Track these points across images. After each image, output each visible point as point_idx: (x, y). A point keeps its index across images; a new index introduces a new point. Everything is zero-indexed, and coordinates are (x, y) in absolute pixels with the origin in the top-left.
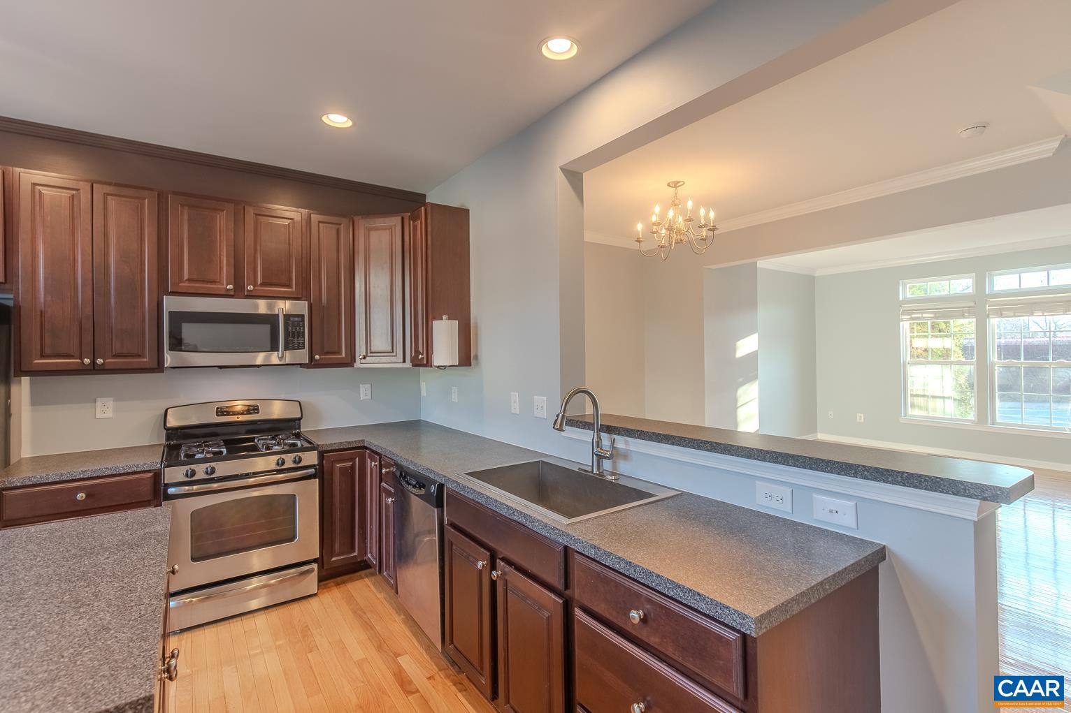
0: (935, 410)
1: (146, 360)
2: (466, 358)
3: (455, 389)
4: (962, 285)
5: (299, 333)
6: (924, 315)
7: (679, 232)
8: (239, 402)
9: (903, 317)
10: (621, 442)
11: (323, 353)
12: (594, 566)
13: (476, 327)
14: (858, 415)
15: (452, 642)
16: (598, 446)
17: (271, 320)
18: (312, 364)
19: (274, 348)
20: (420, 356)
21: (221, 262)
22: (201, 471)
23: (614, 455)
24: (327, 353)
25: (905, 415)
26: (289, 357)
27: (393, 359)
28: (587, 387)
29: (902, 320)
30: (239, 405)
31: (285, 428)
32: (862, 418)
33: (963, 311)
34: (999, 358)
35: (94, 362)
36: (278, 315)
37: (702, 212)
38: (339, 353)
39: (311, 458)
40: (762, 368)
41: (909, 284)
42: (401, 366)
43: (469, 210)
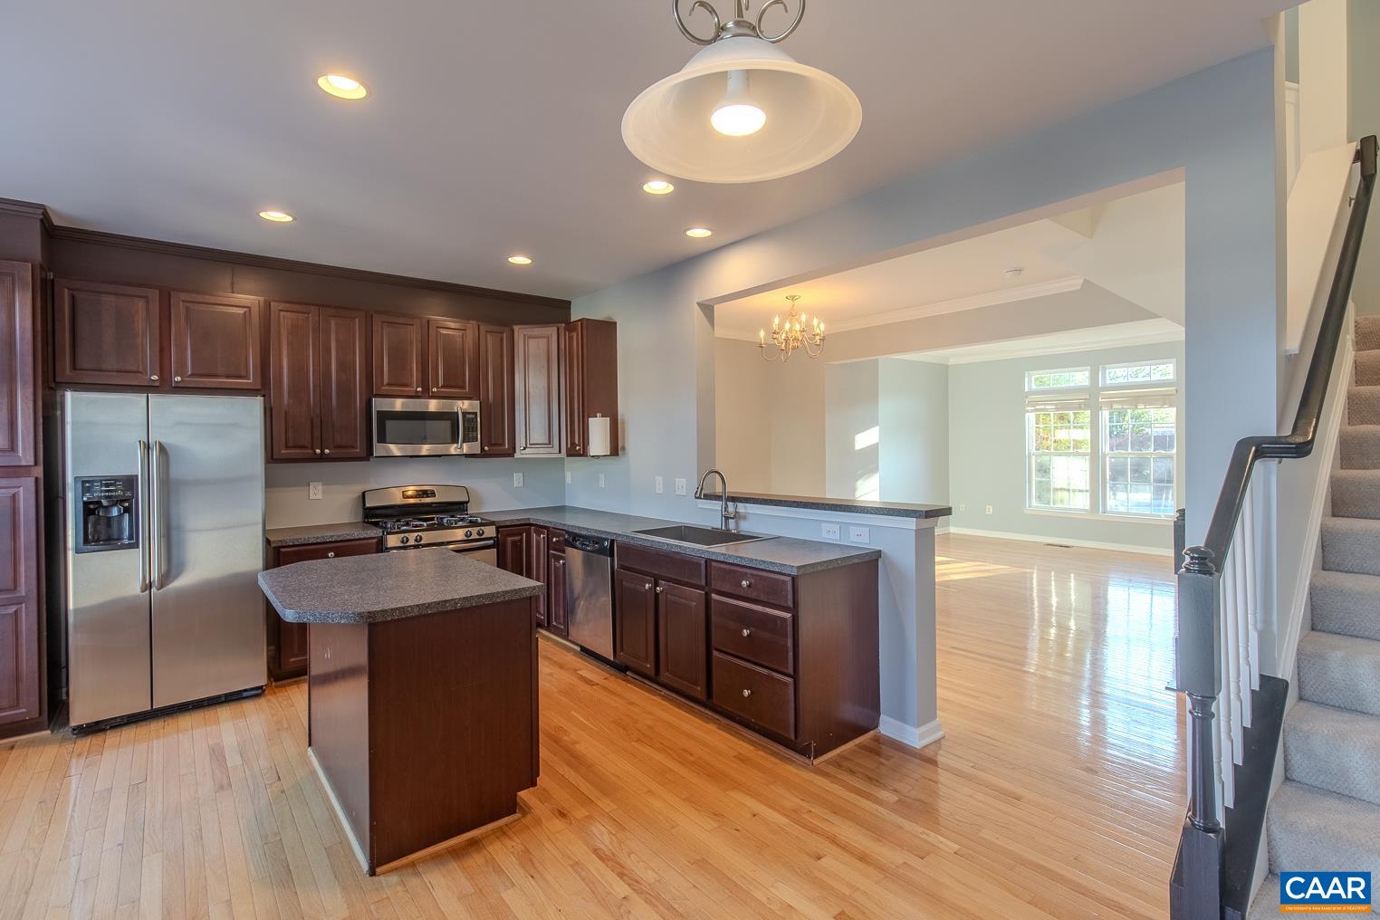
0: (1062, 501)
1: (358, 450)
2: (615, 449)
3: (602, 476)
4: (1081, 378)
5: (473, 427)
6: (1047, 407)
7: (796, 339)
8: (412, 488)
9: (1029, 408)
10: (742, 507)
11: (490, 445)
12: (722, 566)
13: (623, 423)
14: (988, 507)
15: (622, 650)
16: (725, 511)
17: (451, 417)
18: (484, 455)
19: (454, 440)
20: (578, 448)
21: (412, 369)
22: (412, 537)
23: (737, 516)
24: (494, 445)
25: (1030, 506)
26: (466, 448)
27: (550, 450)
28: (717, 469)
29: (1028, 411)
30: (411, 491)
31: (456, 508)
32: (991, 510)
33: (1080, 404)
34: (1111, 449)
35: (322, 452)
36: (457, 413)
37: (815, 322)
38: (503, 444)
39: (490, 531)
40: (884, 459)
41: (1036, 375)
42: (556, 456)
43: (616, 323)
